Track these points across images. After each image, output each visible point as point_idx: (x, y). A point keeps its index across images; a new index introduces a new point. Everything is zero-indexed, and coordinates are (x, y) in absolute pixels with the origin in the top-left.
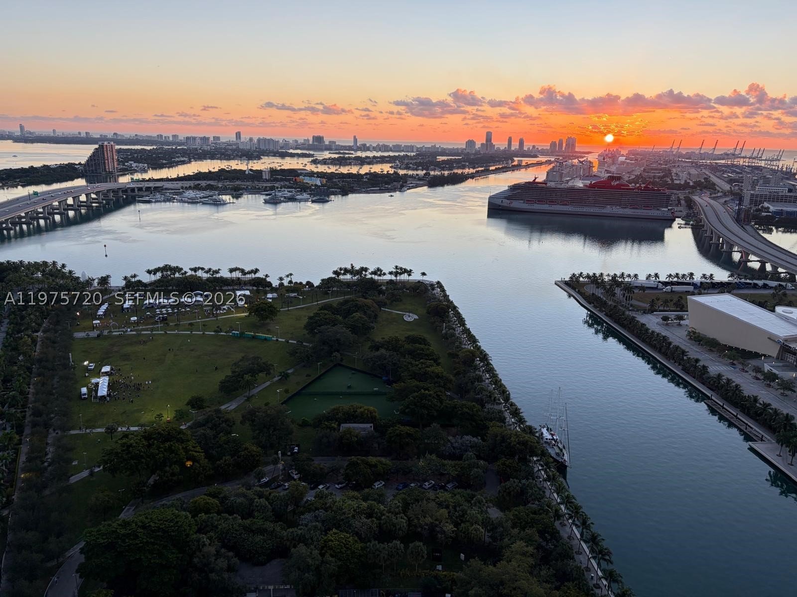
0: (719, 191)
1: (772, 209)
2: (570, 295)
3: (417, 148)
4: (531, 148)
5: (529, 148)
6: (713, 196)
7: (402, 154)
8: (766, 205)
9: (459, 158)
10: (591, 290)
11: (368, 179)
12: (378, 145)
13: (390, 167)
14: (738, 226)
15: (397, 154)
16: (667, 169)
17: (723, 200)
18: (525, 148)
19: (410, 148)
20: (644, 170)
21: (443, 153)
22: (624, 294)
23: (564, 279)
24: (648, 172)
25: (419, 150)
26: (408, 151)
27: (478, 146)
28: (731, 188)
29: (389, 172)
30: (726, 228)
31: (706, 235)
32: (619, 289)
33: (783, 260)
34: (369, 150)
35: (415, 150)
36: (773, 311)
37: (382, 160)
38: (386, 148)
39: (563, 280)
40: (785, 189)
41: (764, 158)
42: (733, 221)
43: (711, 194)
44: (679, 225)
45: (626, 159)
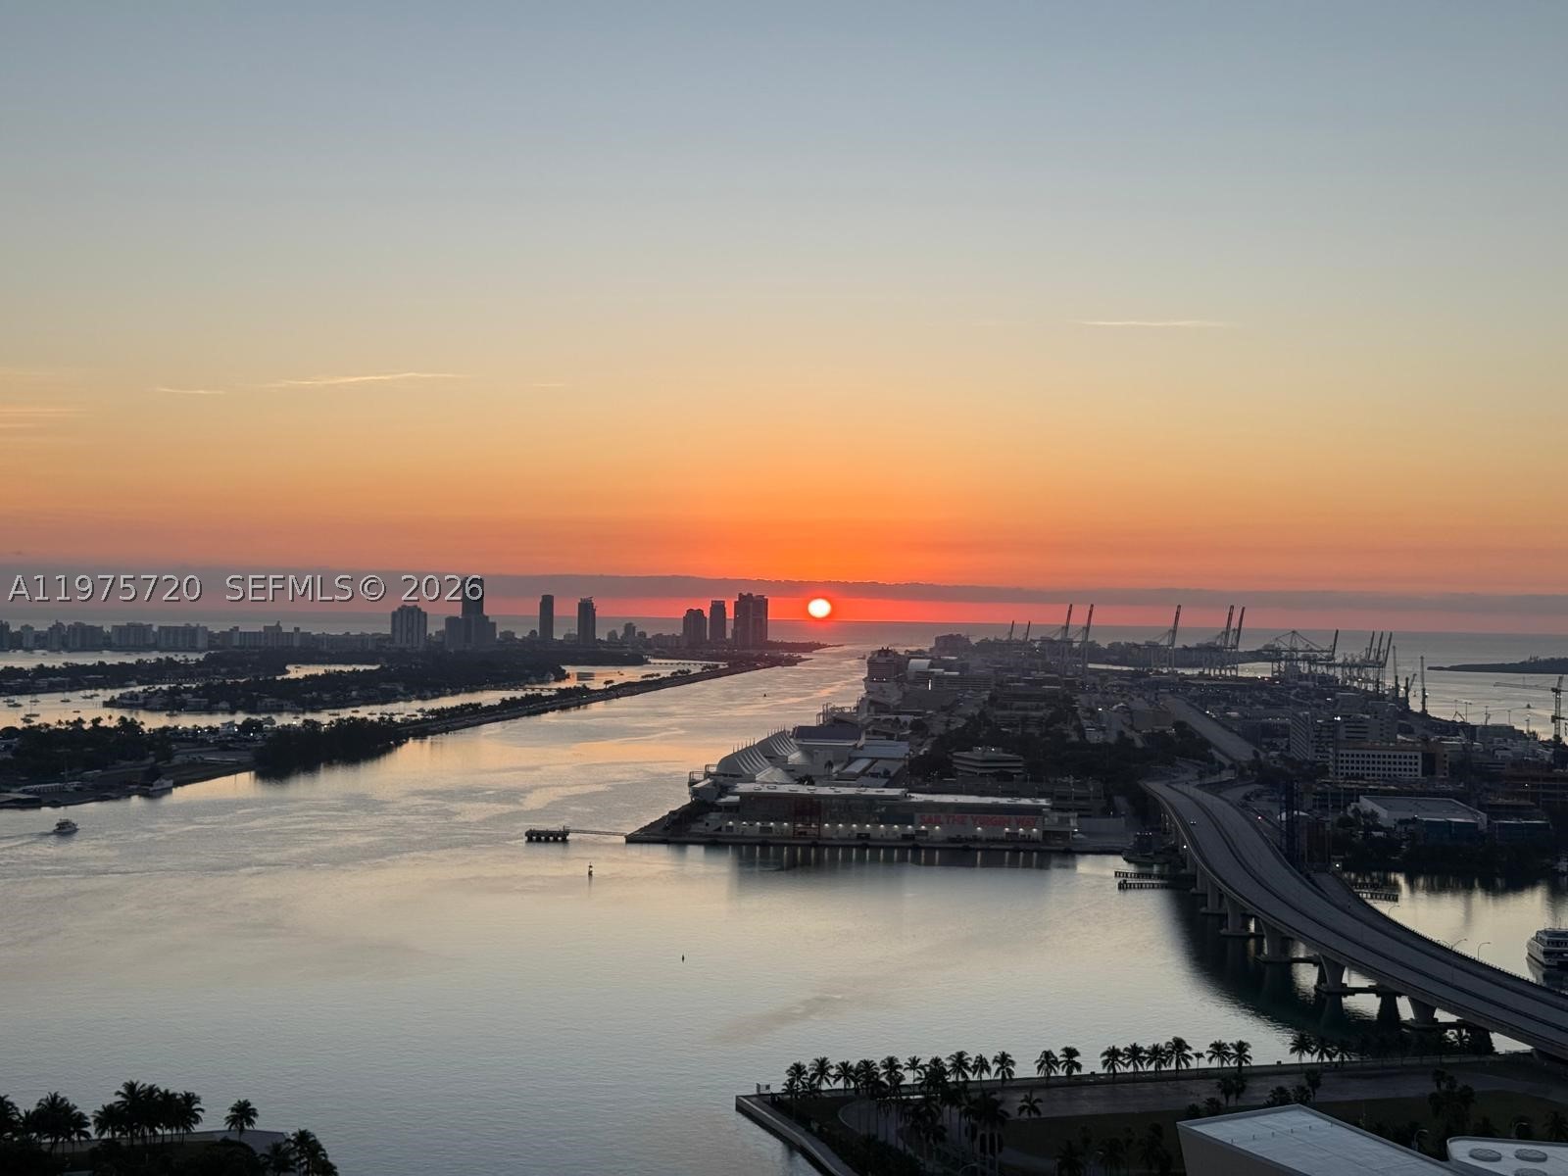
0: (1222, 767)
1: (1384, 815)
2: (792, 1147)
3: (211, 635)
4: (620, 634)
5: (612, 635)
6: (1207, 781)
7: (151, 657)
8: (1367, 804)
9: (368, 667)
10: (858, 1121)
11: (15, 753)
12: (58, 627)
13: (106, 704)
14: (1295, 876)
15: (131, 659)
16: (1061, 697)
17: (1237, 794)
18: (602, 635)
19: (187, 637)
20: (993, 699)
21: (311, 650)
22: (974, 1129)
23: (768, 1087)
24: (1004, 707)
25: (218, 642)
26: (176, 649)
27: (434, 628)
28: (1256, 754)
29: (102, 724)
30: (1260, 882)
31: (1203, 910)
32: (955, 1110)
33: (1445, 983)
34: (20, 647)
35: (201, 643)
36: (1441, 1155)
37: (74, 680)
38: (86, 637)
39: (764, 1091)
40: (1413, 754)
41: (1339, 660)
42: (1278, 858)
43: (1201, 776)
44: (1120, 880)
45: (931, 666)
